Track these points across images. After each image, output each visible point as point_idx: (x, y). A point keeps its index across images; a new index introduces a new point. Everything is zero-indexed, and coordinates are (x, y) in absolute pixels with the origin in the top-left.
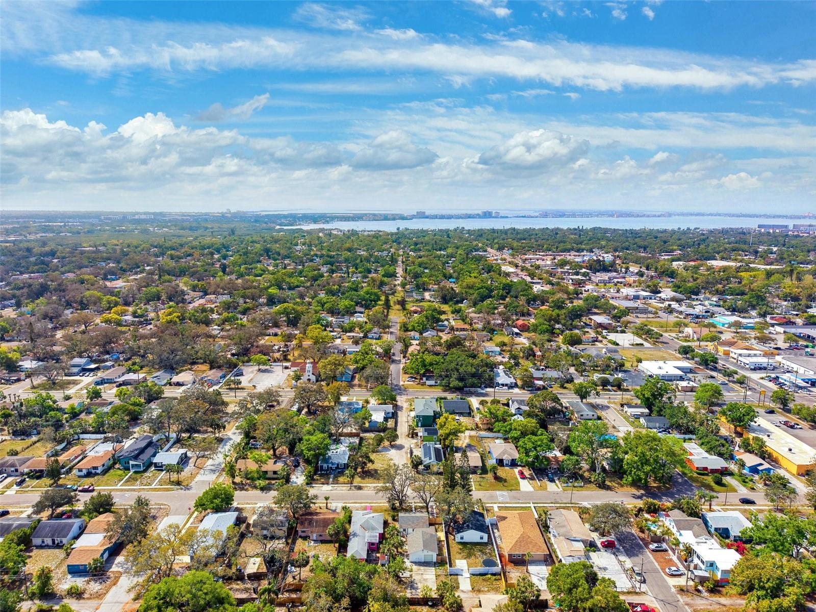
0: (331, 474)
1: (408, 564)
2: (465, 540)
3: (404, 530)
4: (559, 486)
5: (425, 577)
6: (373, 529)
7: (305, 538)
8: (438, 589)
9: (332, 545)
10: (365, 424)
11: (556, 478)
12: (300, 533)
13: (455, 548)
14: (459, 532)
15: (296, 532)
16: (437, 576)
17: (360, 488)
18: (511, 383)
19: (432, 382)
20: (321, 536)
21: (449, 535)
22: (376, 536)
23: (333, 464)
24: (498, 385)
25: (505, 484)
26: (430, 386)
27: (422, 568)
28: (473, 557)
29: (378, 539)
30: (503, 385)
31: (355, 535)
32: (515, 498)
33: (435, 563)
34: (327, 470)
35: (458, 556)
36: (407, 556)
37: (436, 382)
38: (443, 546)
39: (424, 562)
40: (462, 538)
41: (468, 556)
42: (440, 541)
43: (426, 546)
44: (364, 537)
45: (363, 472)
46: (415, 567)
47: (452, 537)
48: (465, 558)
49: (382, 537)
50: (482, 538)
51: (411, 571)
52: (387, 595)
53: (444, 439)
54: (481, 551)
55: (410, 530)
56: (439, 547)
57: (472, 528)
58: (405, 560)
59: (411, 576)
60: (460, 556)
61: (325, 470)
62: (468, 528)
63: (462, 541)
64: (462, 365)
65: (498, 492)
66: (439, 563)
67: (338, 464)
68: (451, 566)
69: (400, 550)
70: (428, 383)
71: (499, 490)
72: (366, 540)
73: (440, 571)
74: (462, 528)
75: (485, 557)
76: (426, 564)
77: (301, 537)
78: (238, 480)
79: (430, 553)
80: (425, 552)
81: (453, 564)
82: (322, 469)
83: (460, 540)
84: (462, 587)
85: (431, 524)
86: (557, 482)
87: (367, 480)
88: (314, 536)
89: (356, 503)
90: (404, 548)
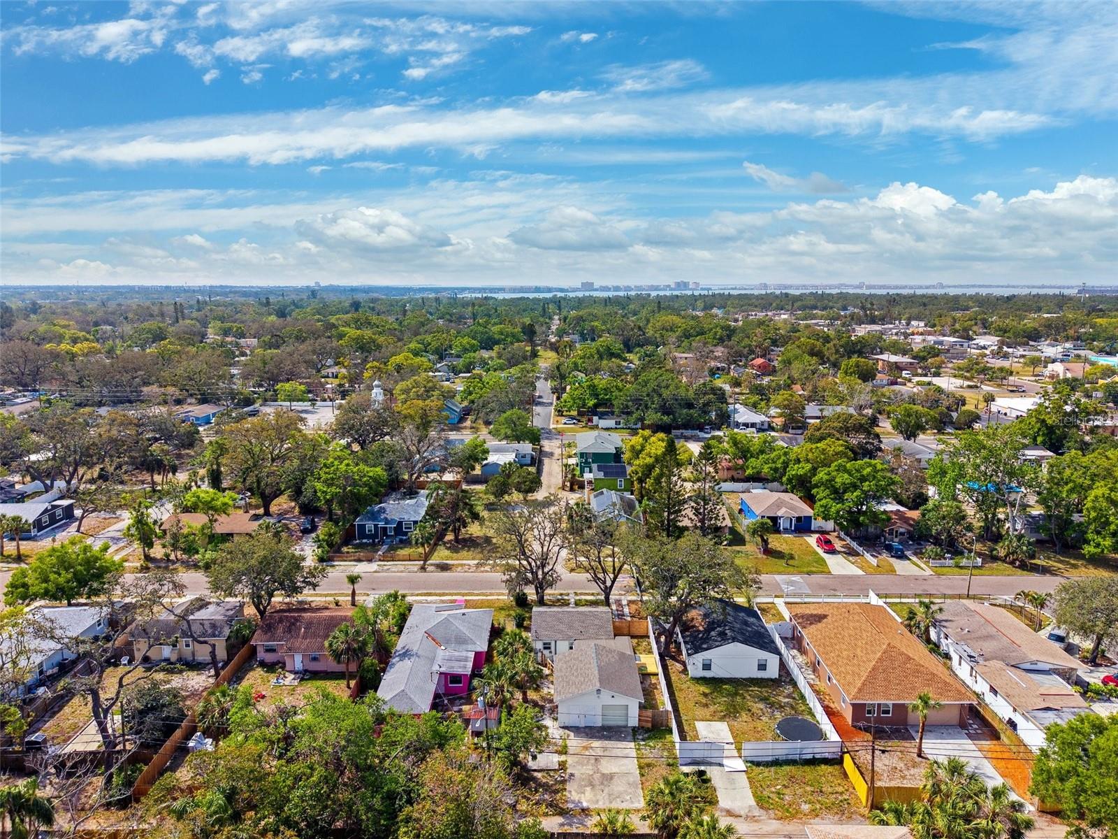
0: (382, 543)
1: (553, 728)
2: (715, 672)
3: (547, 647)
4: (923, 565)
5: (607, 767)
6: (461, 641)
7: (270, 667)
8: (654, 805)
9: (343, 683)
10: (473, 469)
11: (908, 553)
12: (261, 654)
13: (690, 694)
14: (697, 649)
15: (253, 650)
16: (644, 768)
17: (444, 568)
18: (762, 423)
19: (610, 423)
20: (315, 659)
21: (670, 662)
22: (466, 659)
23: (387, 521)
24: (737, 425)
25: (791, 562)
26: (607, 429)
27: (596, 744)
28: (744, 716)
29: (470, 665)
30: (746, 425)
31: (406, 654)
32: (823, 587)
33: (634, 729)
34: (374, 536)
35: (700, 712)
36: (554, 710)
37: (617, 423)
38: (655, 686)
39: (603, 728)
40: (707, 667)
41: (730, 713)
42: (645, 675)
43: (608, 679)
44: (432, 660)
45: (457, 540)
46: (574, 742)
47: (679, 667)
48: (722, 719)
49: (482, 659)
50: (762, 667)
51: (563, 751)
52: (469, 820)
53: (641, 481)
54: (764, 699)
55: (563, 646)
56: (644, 690)
57: (734, 640)
58: (548, 722)
59: (563, 766)
60: (707, 712)
61: (368, 537)
62: (724, 639)
63: (708, 674)
64: (667, 387)
65: (778, 578)
66: (647, 730)
67: (400, 523)
68: (683, 737)
69: (532, 695)
70: (603, 423)
71: (780, 573)
72: (436, 668)
73: (653, 750)
74: (706, 639)
75: (779, 716)
76: (609, 732)
77: (263, 664)
78: (157, 551)
79: (621, 700)
80: (606, 698)
81: (690, 734)
82: (363, 534)
83: (702, 673)
84: (724, 801)
85: (618, 633)
86: (914, 559)
87: (464, 553)
88: (298, 662)
89: (430, 594)
90: (545, 691)
